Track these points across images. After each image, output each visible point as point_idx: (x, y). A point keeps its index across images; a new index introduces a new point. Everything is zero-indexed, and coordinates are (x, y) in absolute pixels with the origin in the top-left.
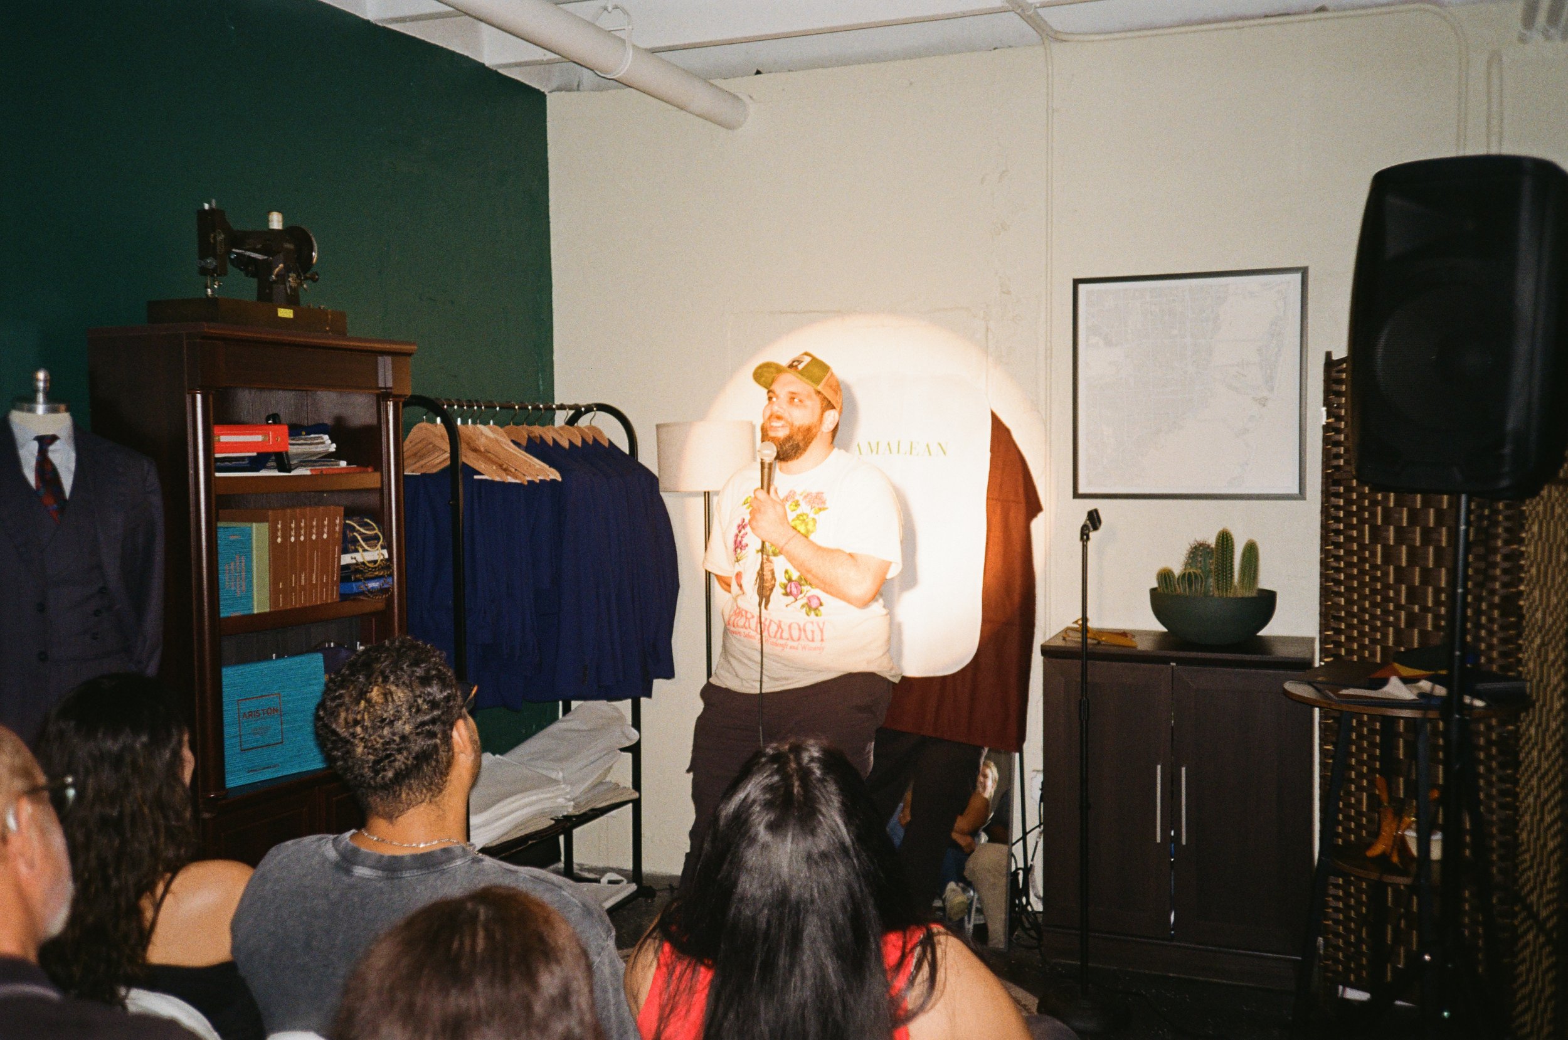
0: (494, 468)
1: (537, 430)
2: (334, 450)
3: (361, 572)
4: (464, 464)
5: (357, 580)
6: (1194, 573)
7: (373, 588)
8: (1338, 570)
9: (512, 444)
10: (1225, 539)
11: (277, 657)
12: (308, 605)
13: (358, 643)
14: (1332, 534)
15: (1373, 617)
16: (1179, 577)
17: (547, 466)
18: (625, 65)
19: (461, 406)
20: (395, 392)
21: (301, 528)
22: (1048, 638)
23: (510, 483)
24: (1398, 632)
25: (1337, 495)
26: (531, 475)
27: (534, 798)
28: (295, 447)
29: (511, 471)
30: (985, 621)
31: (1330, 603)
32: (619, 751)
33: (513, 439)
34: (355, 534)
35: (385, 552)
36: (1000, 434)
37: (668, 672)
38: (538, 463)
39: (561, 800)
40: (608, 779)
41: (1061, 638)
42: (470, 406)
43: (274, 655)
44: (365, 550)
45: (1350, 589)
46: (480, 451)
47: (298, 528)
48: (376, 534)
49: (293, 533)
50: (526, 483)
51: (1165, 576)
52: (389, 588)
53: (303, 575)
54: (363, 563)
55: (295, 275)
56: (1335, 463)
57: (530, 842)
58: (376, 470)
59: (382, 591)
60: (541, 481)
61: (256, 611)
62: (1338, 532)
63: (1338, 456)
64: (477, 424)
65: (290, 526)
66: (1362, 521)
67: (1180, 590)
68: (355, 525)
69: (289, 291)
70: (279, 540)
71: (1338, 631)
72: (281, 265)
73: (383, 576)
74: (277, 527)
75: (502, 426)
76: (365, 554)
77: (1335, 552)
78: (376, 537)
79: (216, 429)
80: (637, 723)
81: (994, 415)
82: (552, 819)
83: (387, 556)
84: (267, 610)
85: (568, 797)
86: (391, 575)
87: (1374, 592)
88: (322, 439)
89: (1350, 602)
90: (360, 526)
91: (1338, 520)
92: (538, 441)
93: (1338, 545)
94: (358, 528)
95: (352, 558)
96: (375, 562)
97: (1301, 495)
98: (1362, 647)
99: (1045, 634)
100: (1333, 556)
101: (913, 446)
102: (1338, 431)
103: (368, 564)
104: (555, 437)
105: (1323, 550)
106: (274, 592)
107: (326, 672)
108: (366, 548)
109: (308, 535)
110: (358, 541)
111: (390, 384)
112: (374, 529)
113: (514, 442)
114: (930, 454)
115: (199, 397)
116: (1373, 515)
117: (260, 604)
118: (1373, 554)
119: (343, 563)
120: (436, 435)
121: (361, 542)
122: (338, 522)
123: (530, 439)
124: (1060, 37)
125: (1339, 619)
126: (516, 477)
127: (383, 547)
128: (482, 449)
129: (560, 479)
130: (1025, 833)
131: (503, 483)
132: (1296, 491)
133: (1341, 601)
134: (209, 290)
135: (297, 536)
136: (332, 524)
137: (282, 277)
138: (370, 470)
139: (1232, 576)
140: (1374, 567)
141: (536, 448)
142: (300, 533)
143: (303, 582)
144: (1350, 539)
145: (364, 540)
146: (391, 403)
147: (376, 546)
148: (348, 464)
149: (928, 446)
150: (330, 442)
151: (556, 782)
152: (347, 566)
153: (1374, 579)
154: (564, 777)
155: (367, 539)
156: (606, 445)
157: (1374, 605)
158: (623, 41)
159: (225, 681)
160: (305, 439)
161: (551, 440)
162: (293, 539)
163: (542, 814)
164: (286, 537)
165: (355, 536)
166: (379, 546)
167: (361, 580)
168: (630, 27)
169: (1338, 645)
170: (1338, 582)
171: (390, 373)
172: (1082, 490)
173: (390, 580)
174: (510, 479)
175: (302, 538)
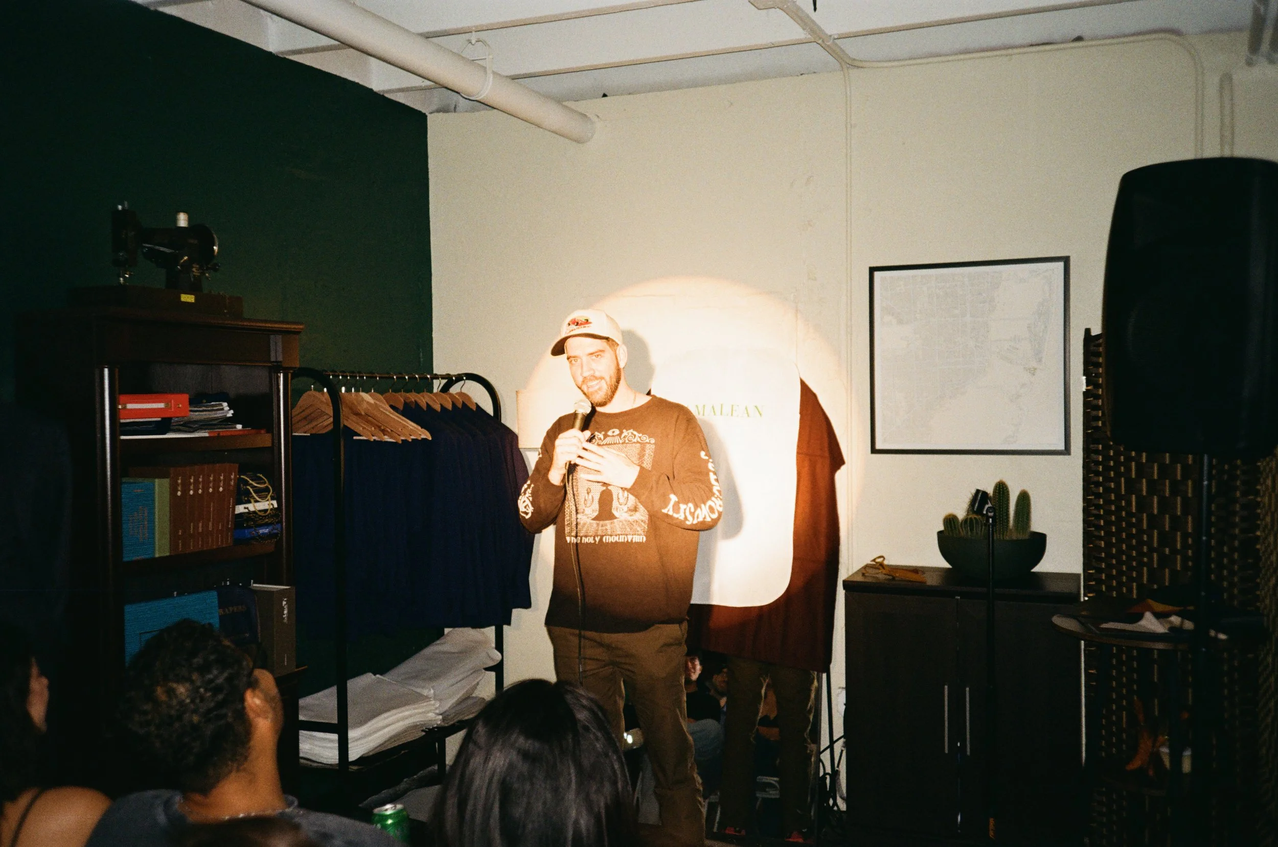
0: (373, 428)
1: (413, 397)
2: (231, 415)
3: (253, 520)
4: (345, 427)
5: (249, 527)
6: (975, 518)
7: (263, 534)
8: (1098, 517)
9: (389, 409)
10: (1002, 489)
11: (179, 595)
12: (205, 549)
13: (252, 581)
14: (1093, 486)
15: (1130, 558)
16: (962, 521)
17: (420, 428)
18: (486, 89)
19: (345, 377)
20: (285, 365)
21: (199, 483)
22: (850, 573)
23: (387, 442)
24: (1151, 572)
25: (1097, 452)
26: (404, 435)
27: (407, 713)
28: (197, 413)
29: (387, 431)
30: (795, 559)
31: (1092, 546)
32: (484, 671)
33: (391, 404)
34: (248, 487)
35: (275, 503)
36: (809, 399)
37: (526, 603)
38: (412, 425)
39: (431, 715)
40: (474, 695)
41: (861, 575)
42: (353, 377)
43: (175, 593)
44: (256, 501)
45: (1109, 534)
46: (361, 415)
47: (196, 482)
48: (267, 487)
49: (192, 487)
50: (400, 442)
51: (950, 521)
52: (277, 534)
53: (200, 525)
54: (254, 512)
55: (198, 266)
56: (1094, 424)
57: (403, 752)
58: (268, 432)
59: (270, 536)
60: (413, 439)
61: (157, 555)
62: (1098, 484)
63: (1097, 418)
64: (359, 391)
65: (190, 481)
66: (1118, 475)
67: (963, 533)
68: (248, 480)
69: (192, 279)
70: (179, 493)
71: (1099, 571)
72: (186, 258)
73: (271, 524)
74: (177, 482)
75: (382, 393)
76: (257, 504)
77: (1096, 502)
78: (266, 490)
79: (122, 398)
80: (499, 646)
81: (803, 384)
82: (423, 731)
83: (276, 506)
84: (168, 554)
85: (437, 711)
86: (280, 522)
87: (1130, 536)
88: (222, 406)
89: (1109, 545)
90: (252, 480)
91: (1098, 474)
92: (413, 406)
93: (1098, 496)
94: (251, 482)
95: (245, 508)
96: (266, 511)
97: (1067, 451)
98: (1120, 584)
99: (848, 570)
100: (1094, 505)
101: (734, 409)
102: (1097, 397)
103: (259, 513)
104: (429, 402)
105: (1085, 500)
106: (174, 538)
107: (220, 608)
108: (258, 499)
109: (205, 489)
110: (251, 494)
111: (280, 359)
112: (265, 483)
113: (392, 407)
114: (748, 416)
115: (106, 371)
116: (1128, 469)
117: (161, 548)
118: (1129, 503)
119: (237, 512)
120: (322, 402)
121: (253, 494)
122: (232, 477)
123: (406, 404)
124: (856, 63)
125: (1101, 560)
126: (391, 437)
127: (272, 499)
128: (363, 413)
129: (430, 439)
130: (832, 742)
131: (381, 442)
132: (1061, 447)
133: (1101, 544)
134: (121, 279)
135: (196, 491)
136: (227, 480)
137: (187, 266)
138: (263, 432)
139: (1008, 521)
140: (1130, 514)
141: (411, 412)
142: (198, 486)
143: (200, 530)
144: (1108, 490)
145: (255, 492)
146: (282, 374)
147: (266, 497)
148: (243, 427)
149: (746, 408)
150: (228, 408)
151: (427, 698)
152: (241, 514)
153: (1130, 525)
154: (435, 694)
155: (258, 491)
156: (474, 408)
157: (1130, 547)
158: (484, 68)
159: (127, 617)
160: (206, 406)
161: (426, 405)
162: (191, 492)
163: (415, 727)
164: (185, 491)
165: (248, 489)
166: (269, 497)
167: (252, 527)
168: (491, 57)
169: (1099, 582)
170: (1099, 528)
171: (280, 349)
172: (878, 446)
173: (278, 526)
174: (387, 439)
175: (200, 491)
